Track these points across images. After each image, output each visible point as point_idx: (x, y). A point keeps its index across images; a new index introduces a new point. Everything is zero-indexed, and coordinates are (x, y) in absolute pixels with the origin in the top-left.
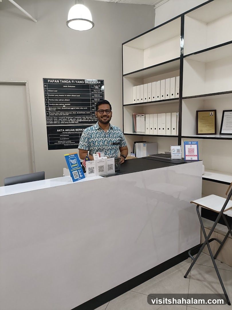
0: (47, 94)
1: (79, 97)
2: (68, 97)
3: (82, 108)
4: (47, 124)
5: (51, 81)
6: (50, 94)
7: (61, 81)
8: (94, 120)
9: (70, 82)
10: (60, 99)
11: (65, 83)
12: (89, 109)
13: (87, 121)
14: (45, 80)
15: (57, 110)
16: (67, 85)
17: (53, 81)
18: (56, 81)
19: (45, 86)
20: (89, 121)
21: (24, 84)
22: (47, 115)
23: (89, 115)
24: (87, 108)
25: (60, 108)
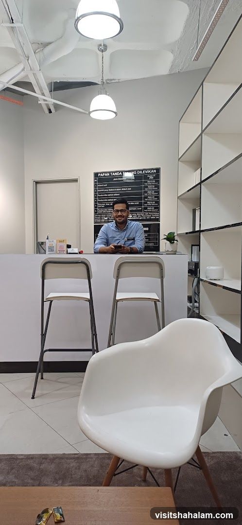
0: (96, 189)
1: (129, 190)
2: (118, 191)
3: (133, 203)
4: (95, 223)
5: (101, 175)
6: (100, 189)
7: (111, 173)
8: (146, 217)
9: (121, 174)
10: (109, 194)
11: (116, 176)
12: (140, 205)
13: (138, 218)
14: (96, 175)
15: (106, 207)
16: (118, 178)
17: (104, 174)
18: (106, 175)
19: (95, 181)
20: (140, 218)
21: (76, 181)
22: (95, 213)
23: (141, 211)
24: (138, 203)
25: (109, 204)
